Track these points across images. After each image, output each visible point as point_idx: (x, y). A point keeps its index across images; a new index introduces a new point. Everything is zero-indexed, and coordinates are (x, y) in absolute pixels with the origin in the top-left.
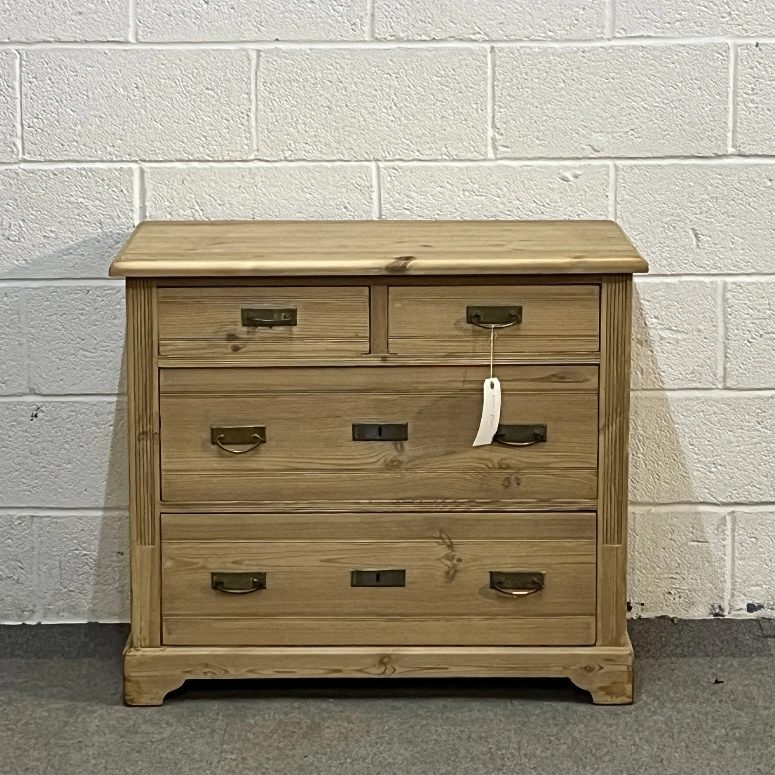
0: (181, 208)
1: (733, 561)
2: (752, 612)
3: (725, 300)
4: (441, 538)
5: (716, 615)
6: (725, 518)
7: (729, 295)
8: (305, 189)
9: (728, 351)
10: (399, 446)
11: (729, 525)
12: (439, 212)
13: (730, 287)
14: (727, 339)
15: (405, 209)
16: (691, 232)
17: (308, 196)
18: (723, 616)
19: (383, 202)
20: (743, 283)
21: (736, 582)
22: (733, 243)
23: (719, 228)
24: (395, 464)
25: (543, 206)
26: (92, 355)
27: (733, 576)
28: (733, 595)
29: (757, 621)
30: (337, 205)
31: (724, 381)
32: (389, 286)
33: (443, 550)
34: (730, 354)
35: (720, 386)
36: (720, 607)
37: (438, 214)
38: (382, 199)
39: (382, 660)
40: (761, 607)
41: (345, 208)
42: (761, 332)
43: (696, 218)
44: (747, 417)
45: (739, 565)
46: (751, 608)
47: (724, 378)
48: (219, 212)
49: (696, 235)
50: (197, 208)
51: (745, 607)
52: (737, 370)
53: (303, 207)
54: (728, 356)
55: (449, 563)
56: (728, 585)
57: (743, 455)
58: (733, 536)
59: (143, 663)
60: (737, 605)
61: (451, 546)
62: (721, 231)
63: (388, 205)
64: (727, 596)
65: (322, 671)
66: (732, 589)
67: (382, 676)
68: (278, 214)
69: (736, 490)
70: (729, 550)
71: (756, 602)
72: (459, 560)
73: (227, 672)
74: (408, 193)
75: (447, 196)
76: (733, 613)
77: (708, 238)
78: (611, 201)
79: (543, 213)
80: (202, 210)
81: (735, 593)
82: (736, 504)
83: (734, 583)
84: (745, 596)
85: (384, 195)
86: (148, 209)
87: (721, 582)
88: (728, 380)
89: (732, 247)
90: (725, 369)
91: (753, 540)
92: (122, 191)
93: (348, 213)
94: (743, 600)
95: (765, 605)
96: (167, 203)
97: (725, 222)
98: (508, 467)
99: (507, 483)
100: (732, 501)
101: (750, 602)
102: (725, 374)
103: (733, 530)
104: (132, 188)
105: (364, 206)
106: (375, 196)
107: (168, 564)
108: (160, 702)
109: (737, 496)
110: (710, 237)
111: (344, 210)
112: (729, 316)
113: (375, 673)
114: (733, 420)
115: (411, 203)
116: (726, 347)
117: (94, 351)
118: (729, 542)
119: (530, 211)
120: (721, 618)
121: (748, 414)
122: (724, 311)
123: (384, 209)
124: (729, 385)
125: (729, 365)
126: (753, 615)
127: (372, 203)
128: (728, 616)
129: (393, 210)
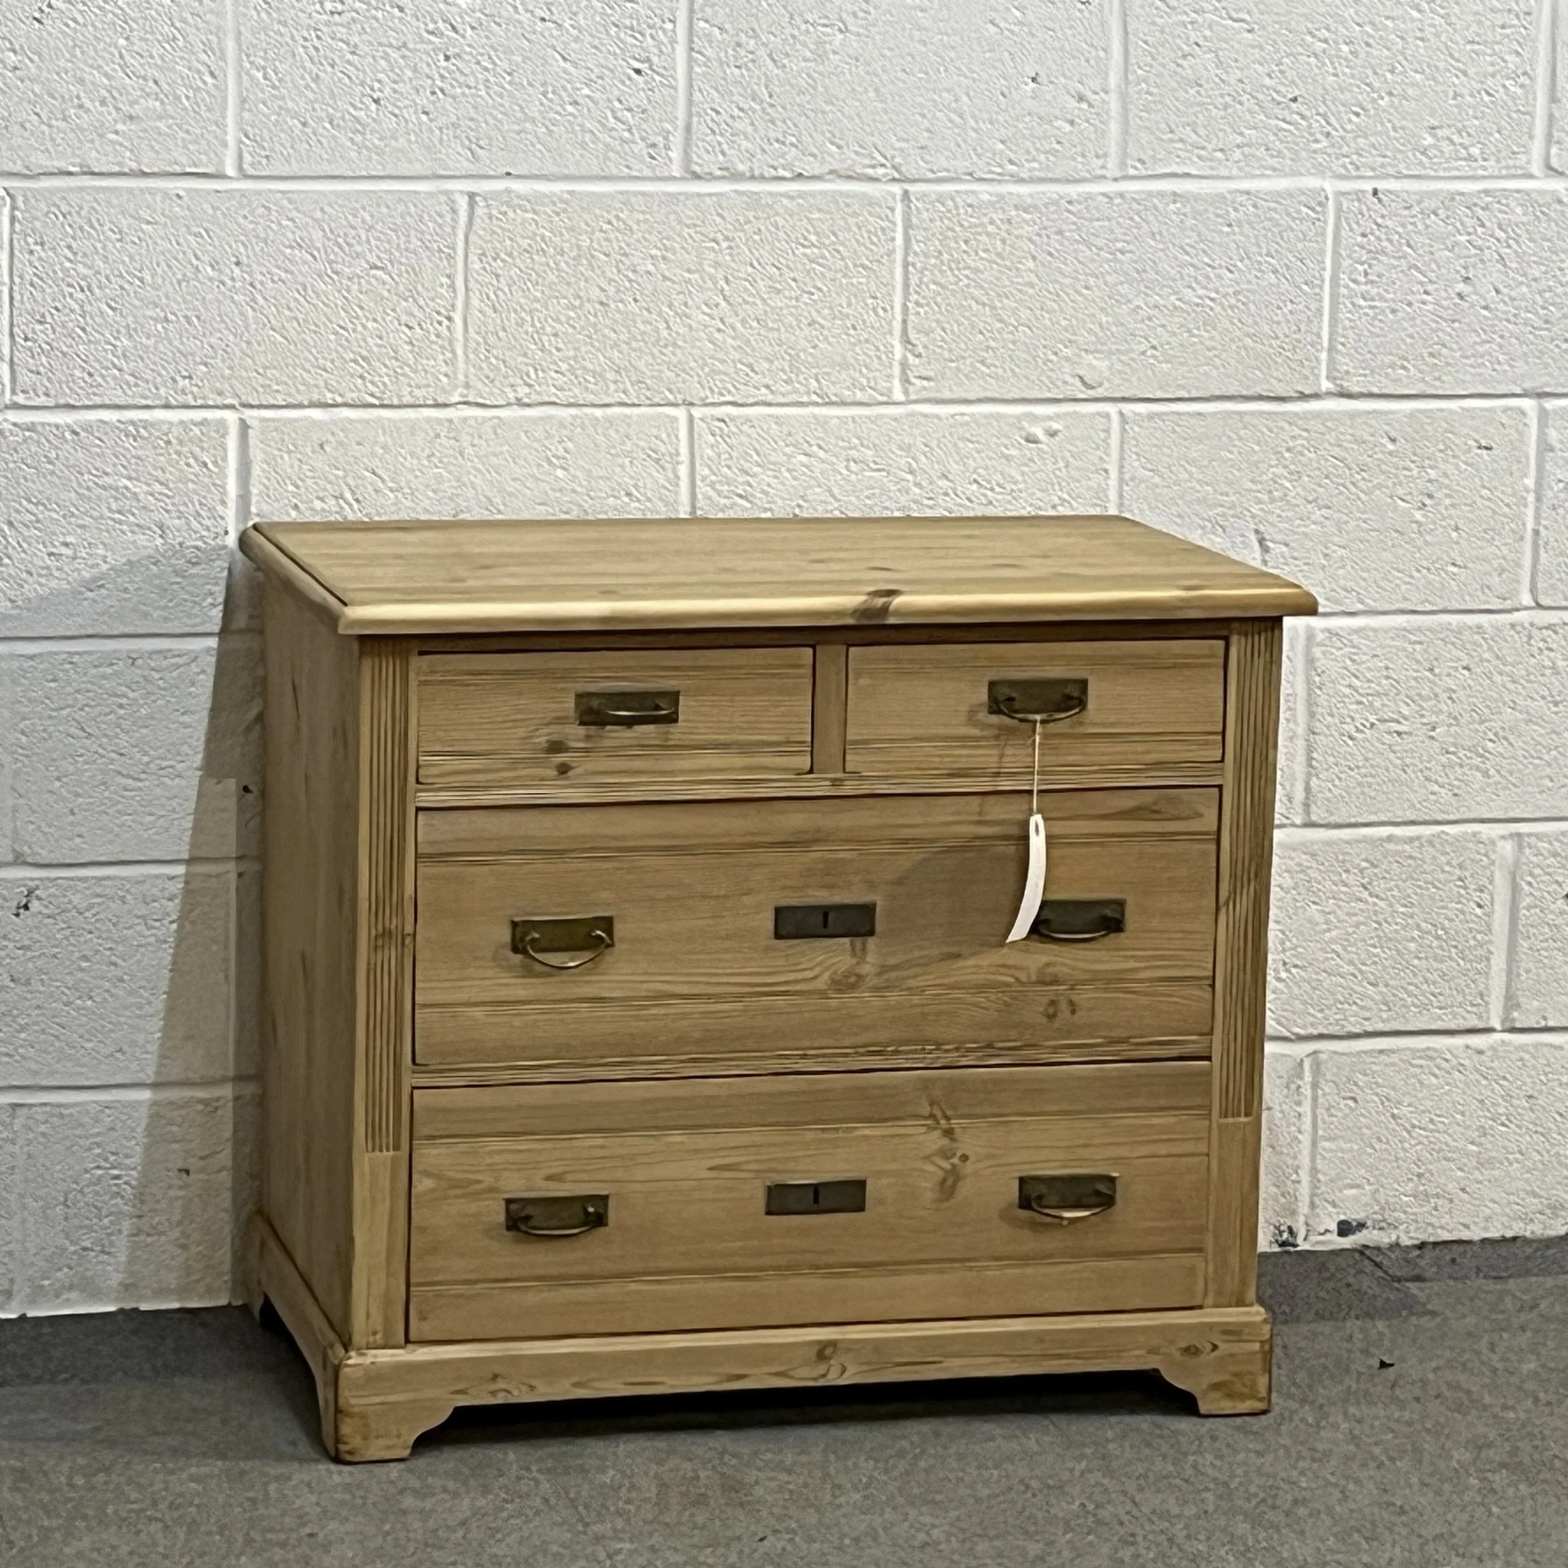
0: (318, 497)
1: (1314, 1144)
2: (1347, 1236)
3: (1310, 661)
4: (932, 1116)
5: (1283, 1244)
6: (1301, 1063)
7: (1317, 652)
8: (554, 460)
9: (1315, 755)
10: (858, 946)
11: (1308, 1076)
12: (801, 502)
13: (1320, 637)
14: (1313, 733)
15: (740, 496)
16: (1253, 538)
17: (560, 473)
18: (1295, 1246)
19: (699, 483)
20: (1342, 628)
21: (1319, 1181)
22: (1325, 556)
23: (1302, 529)
24: (852, 979)
25: (992, 490)
26: (140, 784)
27: (1314, 1171)
28: (1313, 1205)
29: (1359, 1252)
30: (613, 489)
31: (1308, 813)
32: (849, 645)
33: (935, 1141)
34: (1318, 761)
35: (1298, 821)
36: (1290, 1228)
37: (799, 506)
38: (698, 477)
39: (823, 1352)
40: (1361, 1226)
41: (629, 494)
42: (1372, 719)
43: (1262, 509)
44: (1344, 876)
45: (1325, 1150)
46: (1345, 1229)
47: (1307, 805)
48: (392, 503)
49: (1261, 541)
50: (348, 495)
51: (1334, 1227)
52: (1330, 790)
53: (550, 492)
54: (1314, 763)
55: (946, 1165)
56: (1304, 1189)
58: (1315, 1099)
59: (376, 1377)
60: (1320, 1223)
61: (949, 1133)
62: (1305, 534)
63: (707, 490)
64: (1303, 1209)
65: (711, 1379)
66: (1313, 1195)
67: (821, 1383)
68: (502, 507)
69: (1323, 1011)
70: (1307, 1123)
71: (1354, 1215)
72: (965, 1158)
73: (532, 1388)
74: (746, 466)
75: (817, 471)
76: (1314, 1238)
77: (1284, 549)
78: (1113, 482)
79: (991, 503)
80: (357, 500)
81: (1316, 1200)
82: (1321, 1037)
83: (1315, 1183)
84: (1335, 1207)
85: (702, 471)
86: (254, 498)
87: (1294, 1182)
88: (1313, 807)
90: (1308, 789)
91: (1351, 1103)
92: (205, 465)
93: (633, 505)
94: (1330, 1215)
95: (1369, 1223)
96: (292, 488)
97: (1314, 517)
98: (1055, 981)
99: (1051, 1011)
100: (1315, 1032)
101: (1342, 1217)
102: (1307, 798)
103: (1315, 1086)
104: (225, 459)
105: (663, 491)
106: (683, 471)
107: (422, 1185)
108: (406, 1453)
109: (1325, 1023)
110: (1286, 545)
111: (626, 499)
112: (1317, 691)
113: (804, 1377)
114: (1320, 883)
115: (750, 485)
116: (1310, 749)
117: (143, 776)
118: (1306, 1108)
119: (968, 499)
120: (1291, 1249)
121: (1347, 871)
122: (1309, 681)
123: (700, 496)
124: (1314, 818)
125: (1314, 782)
126: (1347, 1242)
127: (677, 485)
128: (1303, 1246)
129: (716, 498)
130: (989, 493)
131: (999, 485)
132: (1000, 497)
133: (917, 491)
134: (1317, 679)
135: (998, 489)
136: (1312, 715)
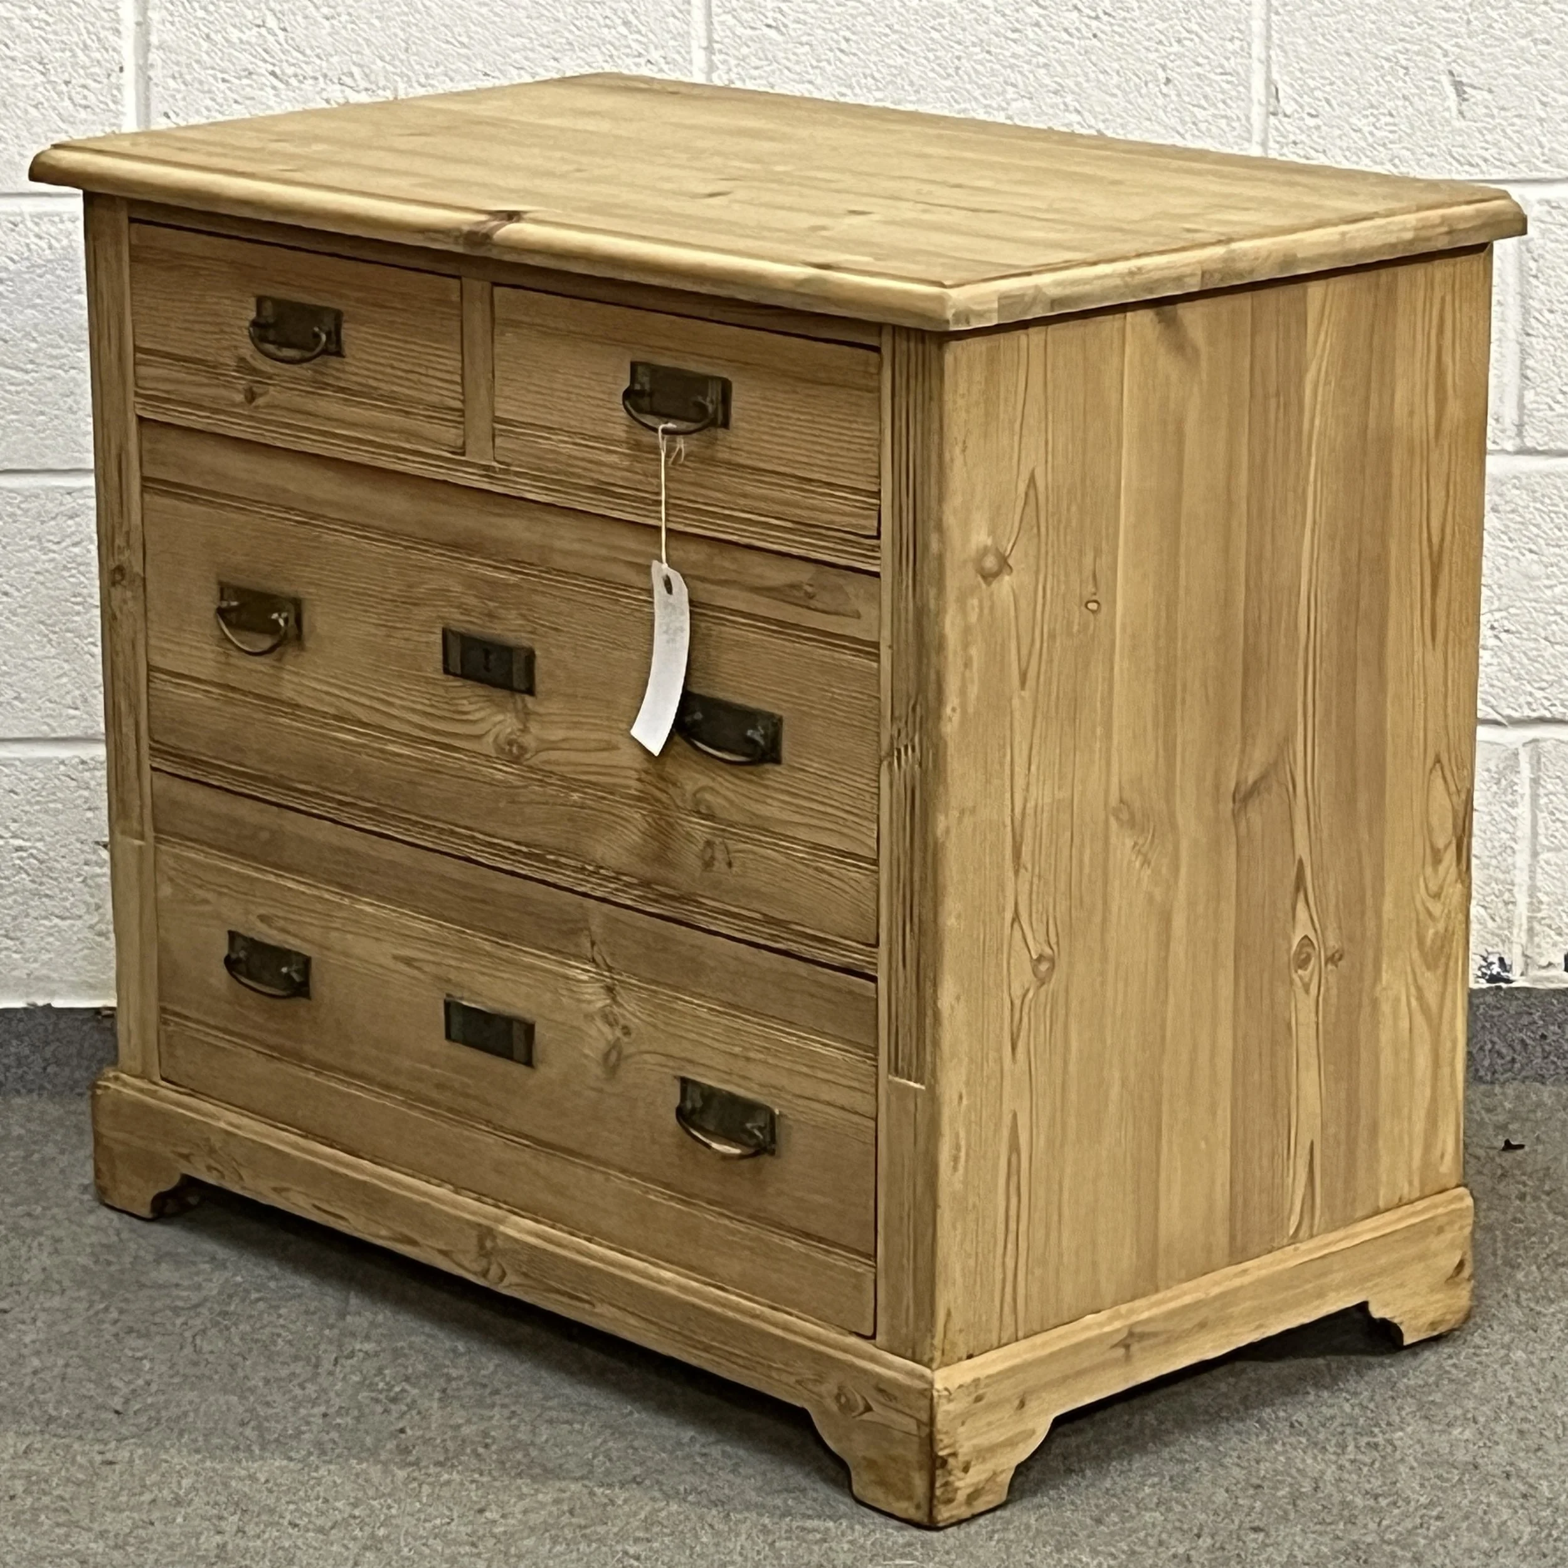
0: (234, 26)
1: (1534, 854)
5: (1493, 979)
6: (1516, 754)
9: (1530, 362)
11: (1526, 769)
12: (848, 34)
13: (1536, 210)
14: (1528, 335)
15: (769, 26)
16: (1445, 80)
18: (1508, 981)
19: (715, 9)
21: (1541, 902)
22: (1544, 104)
23: (1511, 70)
25: (1097, 18)
26: (27, 377)
27: (1533, 890)
28: (1531, 931)
30: (606, 17)
31: (1520, 434)
34: (1533, 370)
35: (1510, 447)
36: (1501, 960)
37: (847, 40)
41: (626, 23)
43: (1458, 45)
45: (1548, 863)
47: (1520, 426)
48: (324, 32)
49: (1458, 86)
50: (272, 22)
51: (1560, 959)
52: (1551, 409)
53: (526, 21)
54: (1529, 373)
56: (1522, 910)
58: (1535, 797)
60: (1541, 955)
62: (1516, 77)
63: (728, 18)
64: (1520, 936)
66: (1530, 919)
68: (465, 40)
69: (1542, 689)
70: (1524, 829)
76: (1534, 973)
77: (1488, 96)
79: (1095, 36)
80: (284, 30)
81: (1537, 927)
82: (1542, 721)
83: (1535, 906)
84: (1560, 934)
86: (155, 25)
87: (1506, 903)
88: (1528, 429)
89: (1543, 115)
90: (1521, 406)
93: (630, 37)
94: (1555, 945)
96: (201, 13)
97: (1528, 56)
100: (1534, 715)
102: (1521, 417)
103: (1535, 781)
105: (670, 20)
109: (1547, 703)
110: (1490, 91)
111: (623, 30)
112: (1534, 281)
114: (1537, 526)
115: (782, 13)
116: (1525, 354)
117: (30, 367)
118: (1523, 810)
119: (1066, 30)
120: (1504, 985)
122: (1522, 269)
123: (716, 25)
124: (1529, 443)
125: (1529, 395)
127: (689, 13)
128: (1520, 982)
129: (739, 30)
133: (1000, 20)
134: (1532, 264)
135: (1105, 18)
136: (1526, 311)
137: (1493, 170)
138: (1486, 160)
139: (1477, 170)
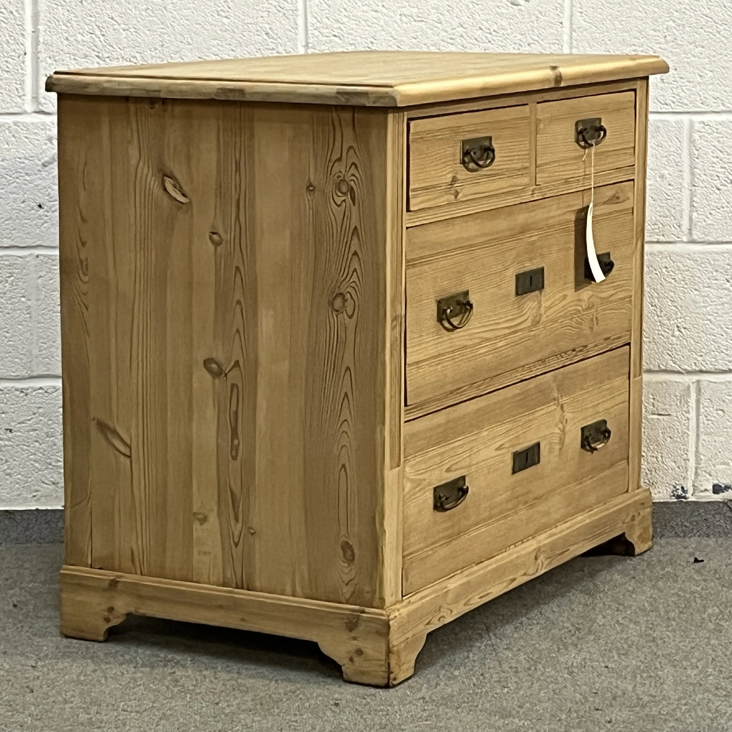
0: (79, 33)
1: (698, 436)
2: (718, 493)
3: (692, 141)
5: (678, 497)
6: (689, 387)
7: (696, 136)
8: (221, 12)
9: (695, 199)
11: (693, 395)
12: (372, 40)
13: (697, 126)
14: (694, 186)
15: (335, 36)
17: (225, 20)
18: (685, 497)
19: (309, 28)
20: (711, 122)
21: (701, 460)
22: (701, 76)
23: (686, 60)
25: (490, 33)
27: (697, 453)
28: (697, 474)
29: (725, 503)
30: (257, 31)
31: (690, 234)
34: (697, 203)
35: (685, 239)
36: (682, 488)
37: (372, 43)
38: (309, 24)
40: (727, 488)
41: (267, 34)
43: (660, 48)
44: (715, 273)
45: (704, 440)
46: (717, 489)
47: (690, 230)
48: (123, 36)
50: (98, 33)
51: (710, 487)
52: (705, 221)
53: (219, 32)
54: (695, 205)
56: (692, 464)
57: (709, 317)
58: (698, 408)
60: (702, 485)
62: (688, 63)
63: (316, 33)
64: (691, 475)
66: (696, 468)
68: (190, 41)
69: (701, 356)
70: (693, 424)
71: (723, 481)
74: (338, 17)
75: (382, 21)
76: (698, 494)
78: (566, 29)
79: (489, 42)
80: (103, 35)
81: (699, 472)
82: (701, 371)
83: (698, 461)
84: (710, 475)
85: (311, 20)
86: (42, 34)
87: (684, 460)
88: (694, 232)
89: (701, 81)
90: (691, 219)
91: (720, 412)
92: (11, 12)
93: (269, 40)
94: (708, 480)
96: (64, 27)
97: (693, 53)
100: (697, 369)
101: (716, 482)
102: (691, 226)
103: (698, 401)
104: (23, 9)
105: (288, 32)
106: (300, 21)
109: (703, 363)
111: (265, 37)
112: (697, 160)
114: (699, 278)
115: (341, 30)
116: (692, 195)
118: (692, 415)
119: (476, 39)
120: (684, 500)
121: (717, 271)
122: (691, 154)
123: (310, 35)
124: (695, 237)
125: (695, 215)
126: (719, 497)
127: (297, 28)
128: (692, 499)
129: (321, 37)
130: (489, 36)
131: (494, 31)
132: (495, 38)
133: (445, 34)
134: (696, 152)
135: (494, 33)
136: (693, 174)
137: (677, 107)
138: (674, 102)
139: (669, 107)
